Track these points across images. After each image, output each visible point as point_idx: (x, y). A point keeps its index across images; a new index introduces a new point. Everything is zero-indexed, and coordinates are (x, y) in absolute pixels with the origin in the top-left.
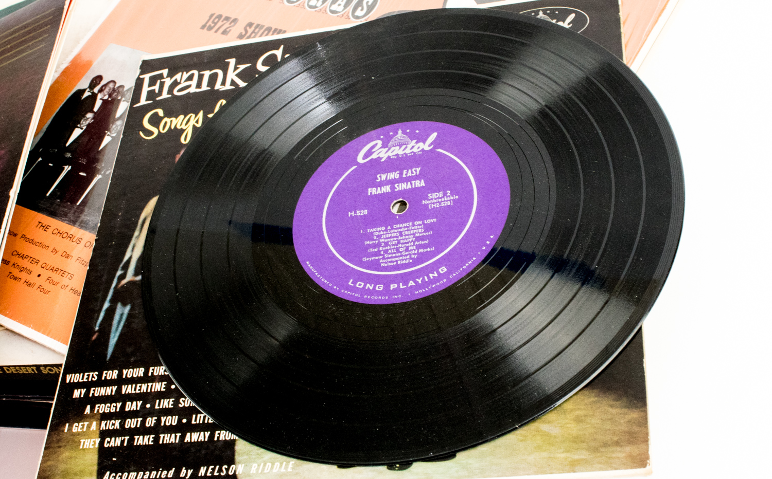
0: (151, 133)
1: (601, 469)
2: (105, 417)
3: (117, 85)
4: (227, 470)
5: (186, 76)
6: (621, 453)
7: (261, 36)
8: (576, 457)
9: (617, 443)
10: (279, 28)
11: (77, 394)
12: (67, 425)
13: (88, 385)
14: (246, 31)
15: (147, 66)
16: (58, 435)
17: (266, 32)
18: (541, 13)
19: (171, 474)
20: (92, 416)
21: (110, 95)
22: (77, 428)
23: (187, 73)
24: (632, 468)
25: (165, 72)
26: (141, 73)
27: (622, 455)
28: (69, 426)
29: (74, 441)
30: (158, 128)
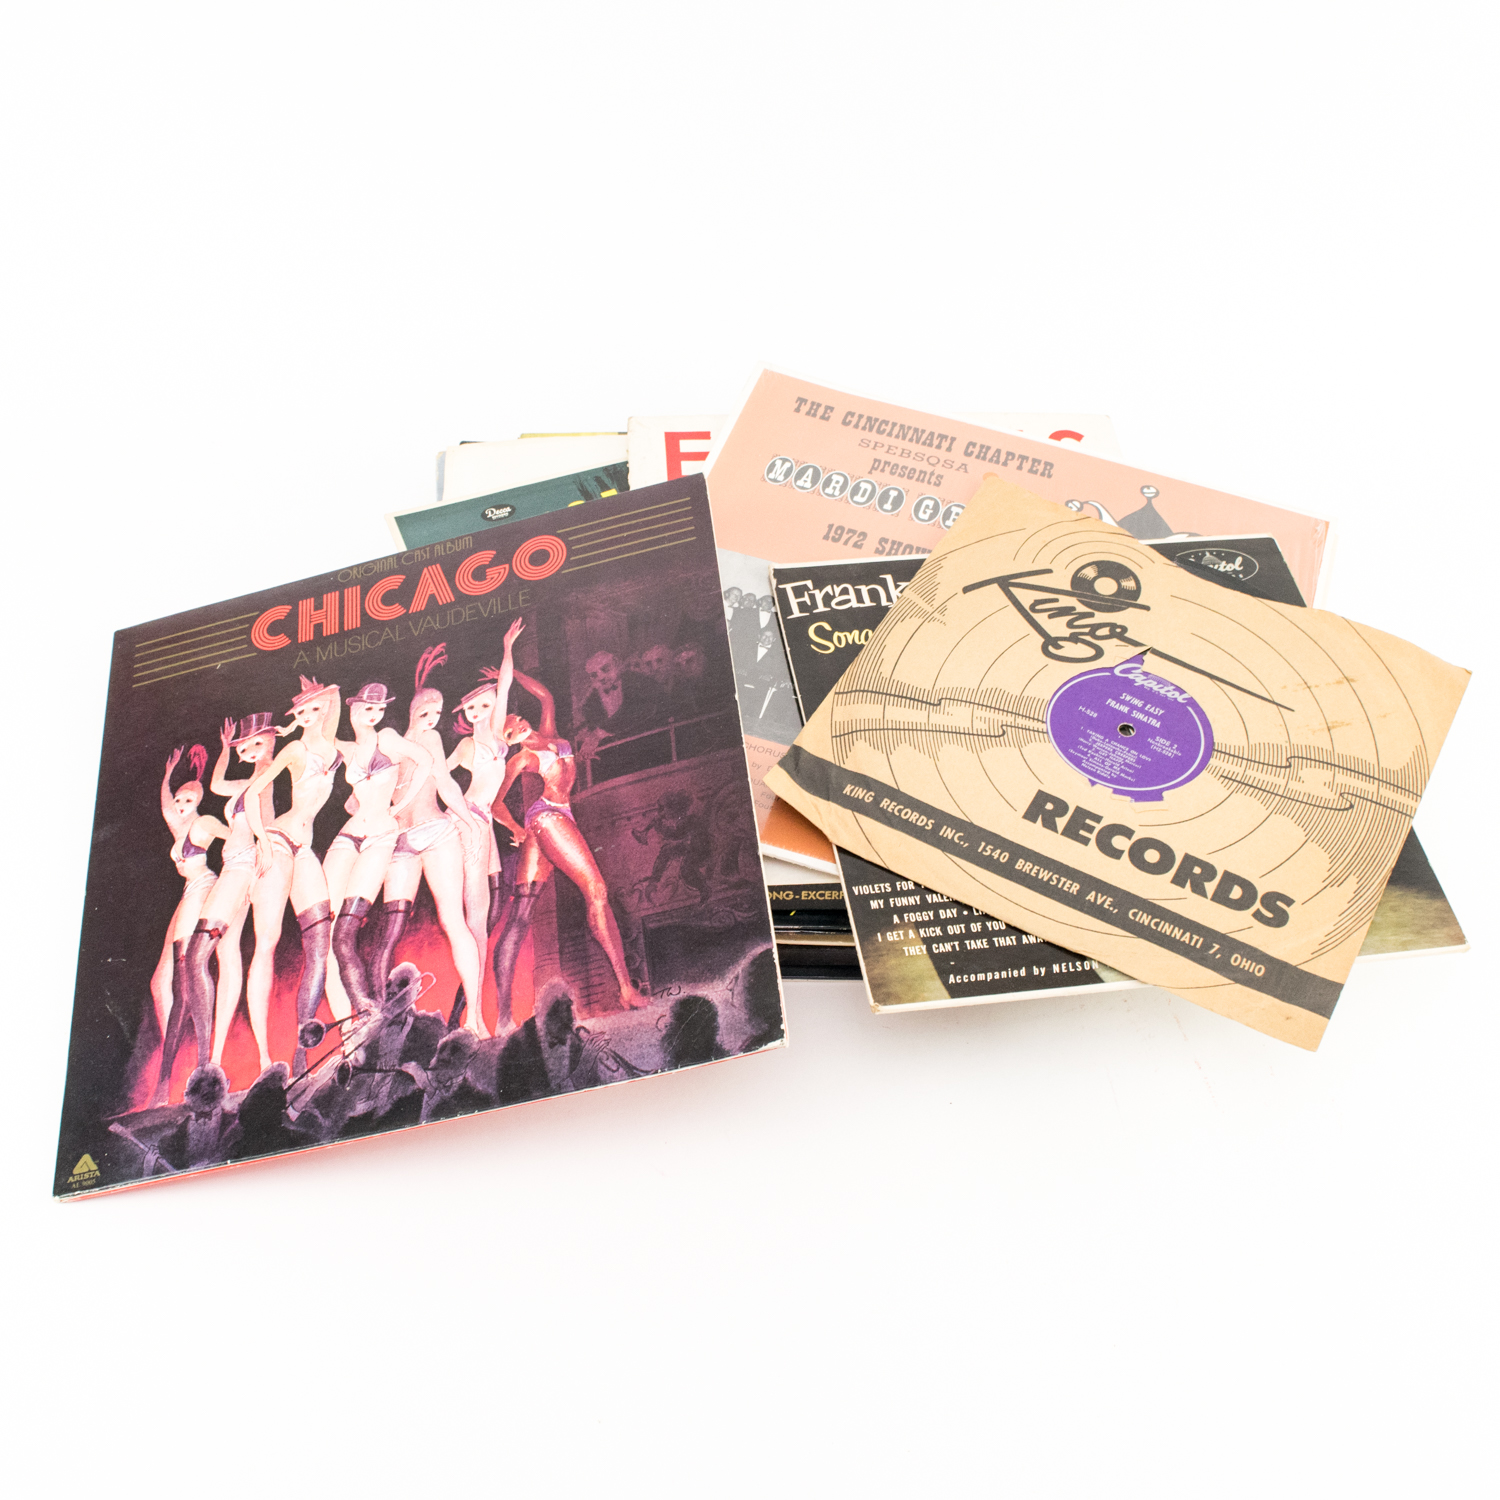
0: (828, 648)
1: (1429, 947)
2: (918, 925)
3: (744, 593)
4: (1082, 965)
5: (838, 590)
6: (1439, 934)
7: (903, 553)
8: (1404, 939)
9: (1433, 926)
10: (923, 546)
11: (874, 905)
12: (879, 934)
13: (885, 896)
14: (884, 548)
15: (782, 575)
16: (873, 944)
17: (908, 550)
18: (1208, 554)
19: (1023, 972)
20: (903, 925)
21: (740, 604)
22: (891, 936)
23: (838, 586)
24: (1449, 945)
25: (809, 583)
26: (779, 583)
27: (1440, 935)
28: (882, 935)
29: (895, 949)
30: (832, 641)
